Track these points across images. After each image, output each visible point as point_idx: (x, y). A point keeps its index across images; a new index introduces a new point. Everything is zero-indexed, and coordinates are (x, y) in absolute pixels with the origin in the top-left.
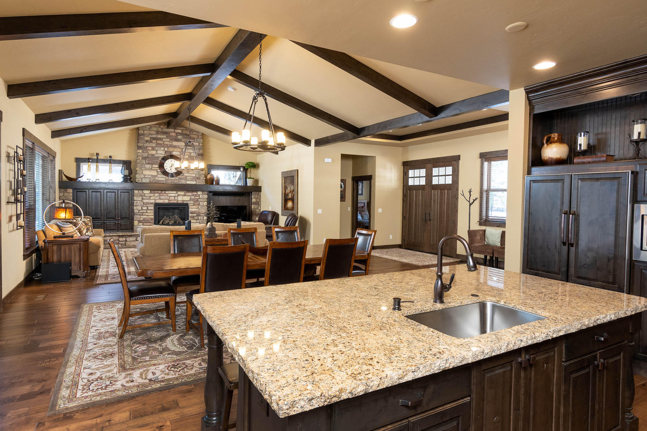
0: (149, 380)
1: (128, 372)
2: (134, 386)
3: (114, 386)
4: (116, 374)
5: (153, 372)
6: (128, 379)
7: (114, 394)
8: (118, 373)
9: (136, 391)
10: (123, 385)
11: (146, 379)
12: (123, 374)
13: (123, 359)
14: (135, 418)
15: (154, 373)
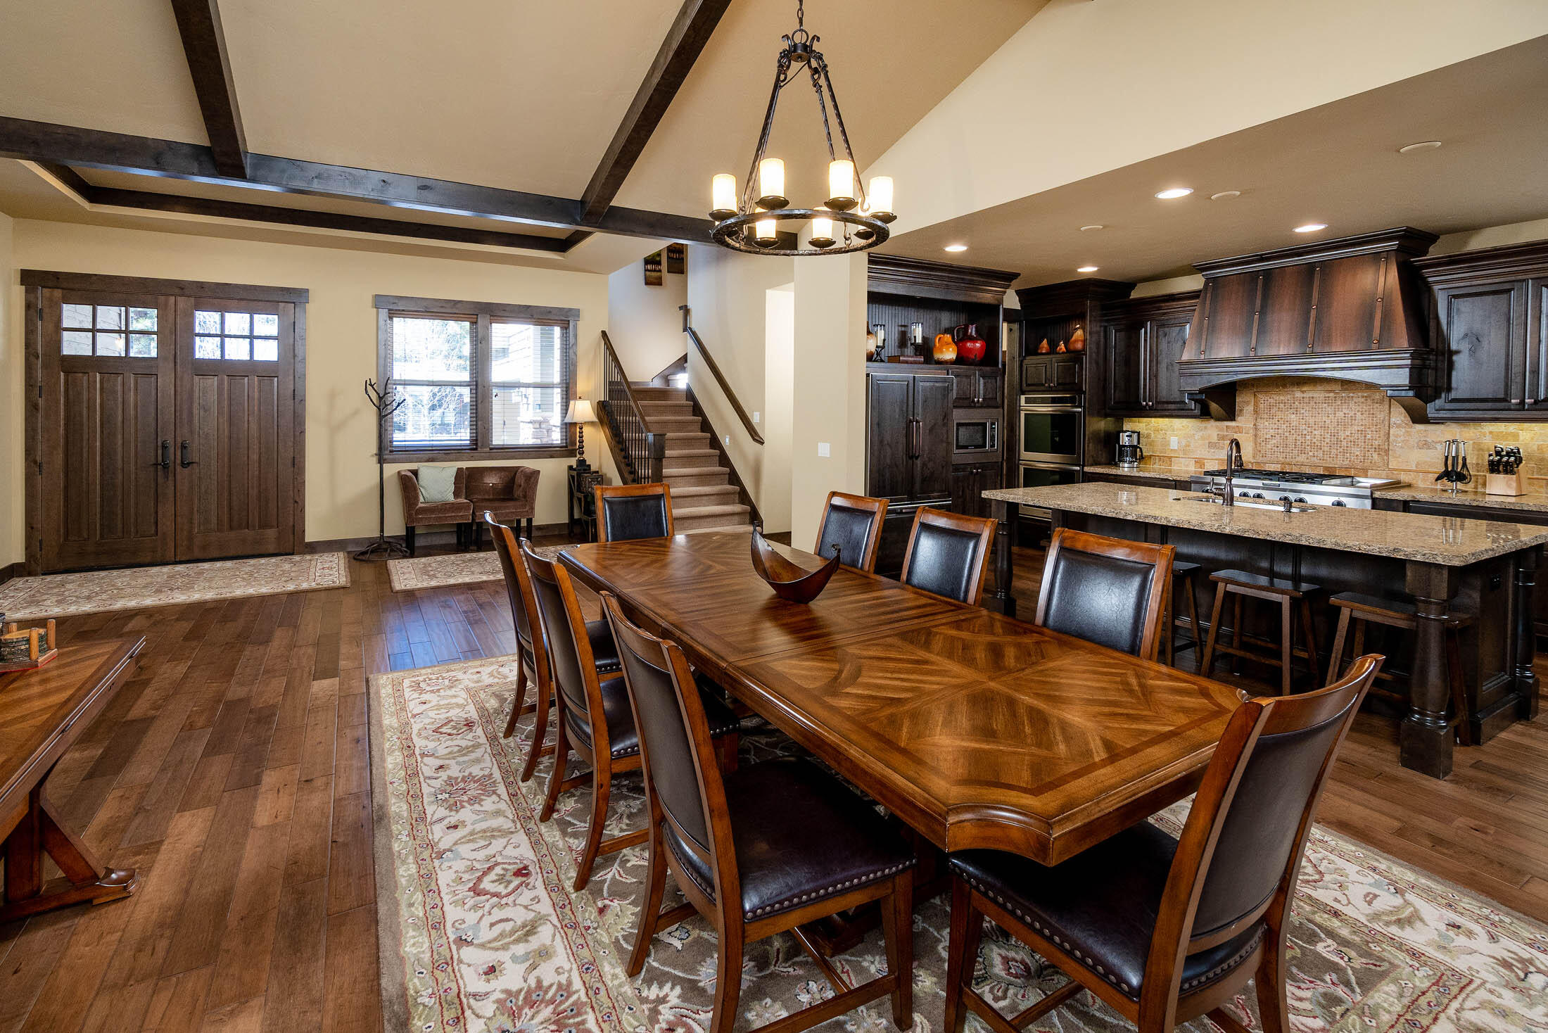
0: (1403, 895)
1: (1439, 956)
2: (1462, 914)
3: (1526, 956)
4: (1488, 986)
5: (1370, 903)
6: (1461, 940)
7: (1538, 936)
8: (1477, 982)
9: (1466, 900)
10: (1493, 938)
11: (1407, 903)
12: (1461, 964)
13: (1408, 1016)
14: (1519, 872)
15: (1370, 898)
